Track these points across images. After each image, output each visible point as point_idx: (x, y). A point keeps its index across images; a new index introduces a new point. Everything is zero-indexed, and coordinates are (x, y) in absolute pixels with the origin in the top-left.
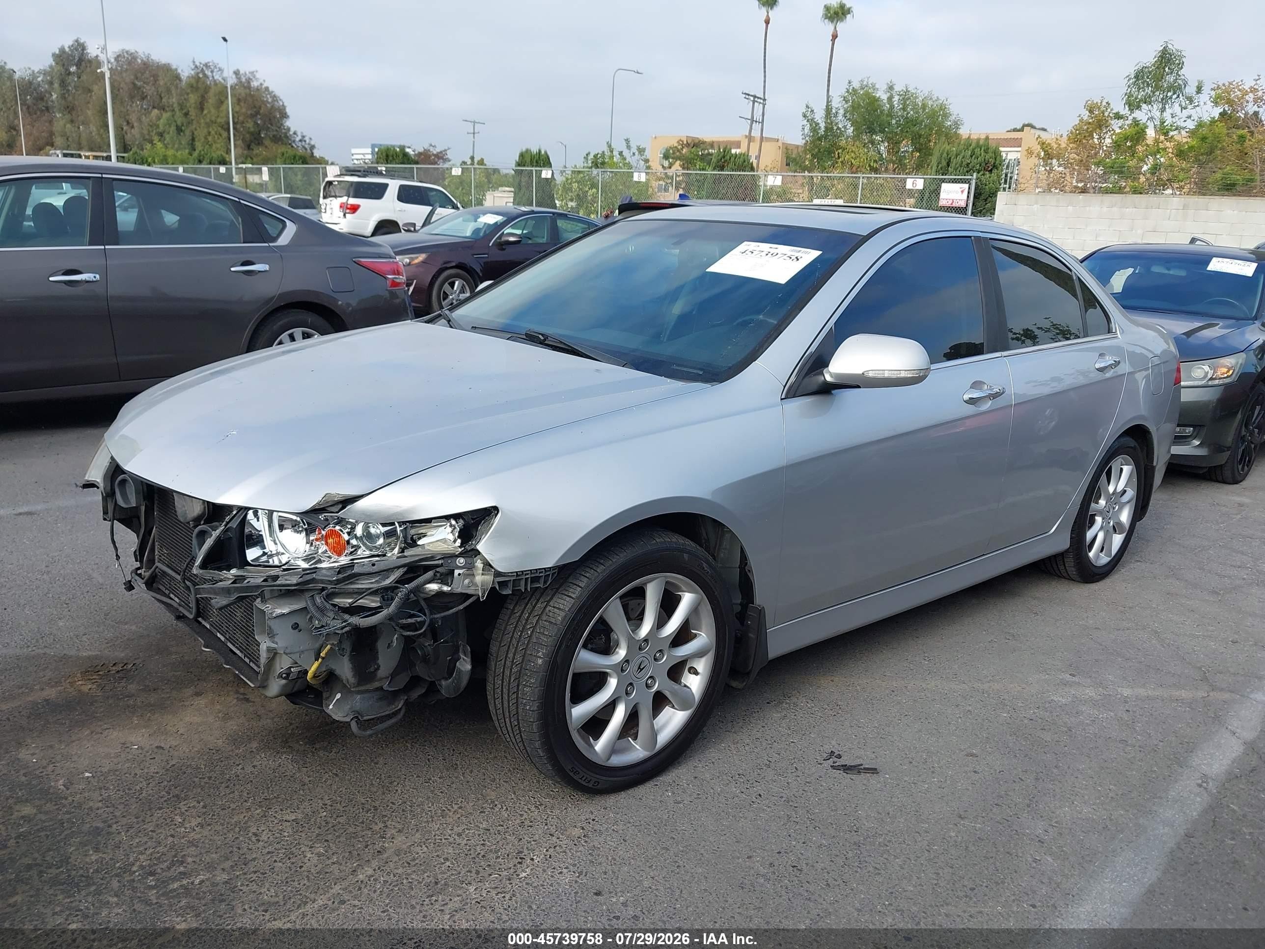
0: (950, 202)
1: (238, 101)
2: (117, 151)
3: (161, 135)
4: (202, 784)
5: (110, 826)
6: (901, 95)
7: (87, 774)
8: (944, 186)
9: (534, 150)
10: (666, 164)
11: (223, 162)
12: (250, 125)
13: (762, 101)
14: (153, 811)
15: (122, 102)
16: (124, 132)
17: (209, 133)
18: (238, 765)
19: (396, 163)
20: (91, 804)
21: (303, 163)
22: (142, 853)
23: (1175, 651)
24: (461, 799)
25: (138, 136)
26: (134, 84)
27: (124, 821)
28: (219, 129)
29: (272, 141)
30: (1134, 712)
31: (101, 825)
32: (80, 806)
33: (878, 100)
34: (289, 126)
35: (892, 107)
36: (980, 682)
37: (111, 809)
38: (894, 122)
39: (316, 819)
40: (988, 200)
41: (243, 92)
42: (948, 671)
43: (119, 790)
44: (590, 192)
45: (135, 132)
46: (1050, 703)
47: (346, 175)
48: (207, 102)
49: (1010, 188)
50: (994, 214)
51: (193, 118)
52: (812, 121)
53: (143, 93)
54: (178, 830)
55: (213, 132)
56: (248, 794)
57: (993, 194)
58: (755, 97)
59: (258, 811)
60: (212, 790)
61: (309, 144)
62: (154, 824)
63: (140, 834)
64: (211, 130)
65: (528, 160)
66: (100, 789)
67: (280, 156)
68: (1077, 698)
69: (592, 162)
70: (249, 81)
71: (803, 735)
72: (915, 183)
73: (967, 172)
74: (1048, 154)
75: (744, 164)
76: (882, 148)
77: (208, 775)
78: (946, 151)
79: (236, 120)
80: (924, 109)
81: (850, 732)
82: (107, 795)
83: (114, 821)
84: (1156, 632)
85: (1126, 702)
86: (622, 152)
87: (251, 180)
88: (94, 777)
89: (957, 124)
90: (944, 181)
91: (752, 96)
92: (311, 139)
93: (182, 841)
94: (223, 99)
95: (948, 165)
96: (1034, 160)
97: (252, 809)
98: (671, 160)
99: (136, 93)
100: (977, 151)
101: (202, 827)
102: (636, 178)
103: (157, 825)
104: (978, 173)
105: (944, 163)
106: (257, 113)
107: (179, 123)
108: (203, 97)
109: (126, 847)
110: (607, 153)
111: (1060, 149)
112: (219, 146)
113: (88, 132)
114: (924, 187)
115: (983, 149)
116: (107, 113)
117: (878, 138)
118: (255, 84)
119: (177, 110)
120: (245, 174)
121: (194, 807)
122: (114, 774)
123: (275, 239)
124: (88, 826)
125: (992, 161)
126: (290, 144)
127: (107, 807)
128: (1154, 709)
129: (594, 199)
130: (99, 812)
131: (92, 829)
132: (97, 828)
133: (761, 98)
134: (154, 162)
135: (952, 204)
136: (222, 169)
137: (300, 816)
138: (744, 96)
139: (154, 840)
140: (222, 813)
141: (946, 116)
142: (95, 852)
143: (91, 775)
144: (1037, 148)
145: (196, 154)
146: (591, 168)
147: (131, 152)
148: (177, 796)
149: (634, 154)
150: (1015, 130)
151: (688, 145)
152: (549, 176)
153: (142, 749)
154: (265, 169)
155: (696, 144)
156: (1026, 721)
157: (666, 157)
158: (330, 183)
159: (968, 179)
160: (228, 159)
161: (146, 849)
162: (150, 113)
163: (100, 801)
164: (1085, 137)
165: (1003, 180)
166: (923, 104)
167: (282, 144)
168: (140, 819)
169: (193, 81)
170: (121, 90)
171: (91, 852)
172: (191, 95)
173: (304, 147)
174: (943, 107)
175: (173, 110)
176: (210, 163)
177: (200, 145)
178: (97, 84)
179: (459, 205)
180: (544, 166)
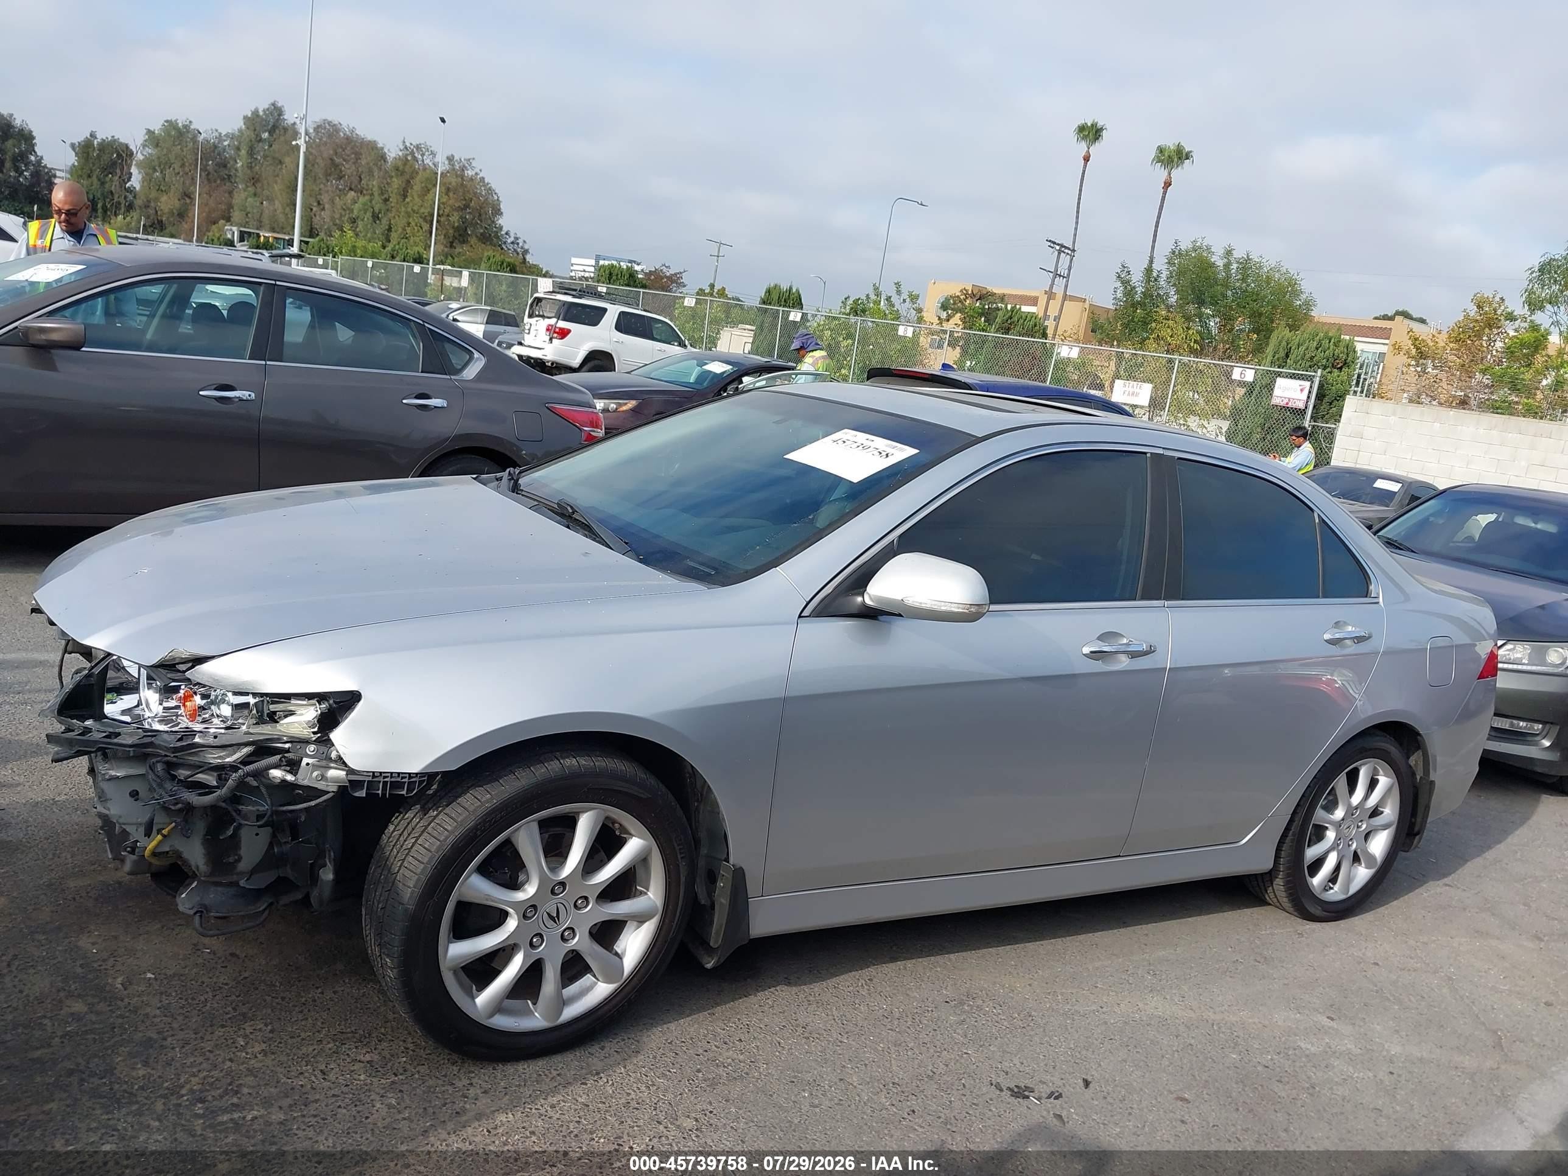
0: (1286, 401)
1: (447, 190)
2: (302, 235)
3: (354, 221)
4: (274, 1004)
5: (165, 1039)
6: (1241, 263)
7: (149, 975)
8: (1280, 382)
9: (785, 287)
10: (944, 315)
11: (419, 260)
12: (455, 218)
13: (1070, 252)
14: (215, 1028)
15: (315, 180)
16: (312, 214)
17: (409, 224)
18: (317, 988)
19: (620, 285)
20: (148, 1010)
21: (511, 271)
22: (195, 1076)
23: (1468, 1005)
24: (562, 1065)
25: (327, 220)
26: (331, 159)
27: (181, 1035)
28: (421, 220)
29: (480, 240)
30: (1400, 1076)
31: (155, 1036)
32: (135, 1011)
33: (1212, 265)
34: (502, 224)
35: (1228, 276)
36: (1212, 1010)
37: (169, 1020)
38: (1229, 293)
39: (393, 1064)
40: (1334, 404)
41: (454, 181)
42: (1174, 991)
43: (181, 998)
44: (845, 343)
45: (326, 215)
46: (1295, 1049)
47: (558, 293)
48: (412, 188)
49: (1362, 392)
50: (1339, 422)
51: (393, 205)
52: (1125, 283)
53: (341, 171)
54: (239, 1054)
55: (413, 224)
56: (322, 1023)
57: (1341, 397)
58: (1062, 246)
59: (330, 1046)
60: (283, 1013)
61: (522, 248)
62: (212, 1043)
63: (196, 1053)
64: (411, 220)
65: (775, 297)
66: (161, 993)
67: (485, 259)
68: (1330, 1048)
69: (851, 309)
70: (463, 169)
71: (981, 1046)
72: (1245, 373)
73: (1310, 367)
74: (1421, 353)
75: (1037, 328)
76: (1212, 324)
77: (282, 994)
78: (1286, 338)
79: (441, 212)
80: (1268, 283)
81: (1038, 1050)
82: (167, 1002)
83: (171, 1033)
84: (1450, 979)
85: (1391, 1062)
86: (890, 297)
87: (448, 284)
88: (156, 979)
89: (1308, 304)
90: (1279, 375)
91: (1058, 245)
92: (525, 242)
93: (241, 1067)
94: (430, 186)
95: (1287, 356)
96: (1402, 359)
97: (324, 1043)
98: (950, 312)
99: (334, 170)
100: (1325, 343)
101: (265, 1055)
102: (901, 331)
103: (216, 1045)
104: (1324, 369)
105: (1282, 354)
106: (466, 206)
107: (377, 210)
108: (408, 182)
109: (178, 1065)
110: (873, 297)
111: (1437, 349)
112: (417, 239)
113: (272, 208)
114: (1255, 379)
115: (1332, 341)
116: (296, 190)
117: (1208, 311)
118: (470, 173)
119: (376, 194)
120: (443, 275)
121: (260, 1030)
122: (179, 979)
123: (459, 371)
124: (141, 1034)
125: (1343, 356)
126: (500, 246)
127: (165, 1016)
128: (1425, 1076)
129: (849, 352)
130: (158, 1020)
131: (144, 1039)
132: (150, 1039)
133: (1069, 249)
134: (341, 253)
135: (1287, 404)
136: (417, 268)
137: (376, 1057)
138: (1049, 244)
139: (210, 1062)
140: (290, 1041)
141: (1296, 293)
142: (144, 1066)
143: (153, 976)
144: (1407, 344)
145: (389, 249)
146: (849, 314)
147: (317, 239)
148: (244, 1015)
149: (904, 301)
150: (1386, 318)
151: (973, 295)
152: (798, 319)
153: (214, 954)
154: (466, 273)
155: (983, 296)
156: (1260, 1068)
157: (944, 307)
158: (539, 300)
159: (1310, 376)
160: (425, 256)
161: (199, 1071)
162: (346, 195)
163: (159, 1008)
164: (1470, 336)
165: (1355, 382)
166: (1267, 277)
167: (491, 244)
168: (199, 1036)
169: (400, 164)
170: (316, 166)
171: (139, 1066)
172: (394, 179)
173: (515, 250)
174: (1292, 283)
175: (372, 195)
176: (404, 261)
177: (396, 236)
178: (289, 156)
179: (687, 343)
180: (793, 307)
